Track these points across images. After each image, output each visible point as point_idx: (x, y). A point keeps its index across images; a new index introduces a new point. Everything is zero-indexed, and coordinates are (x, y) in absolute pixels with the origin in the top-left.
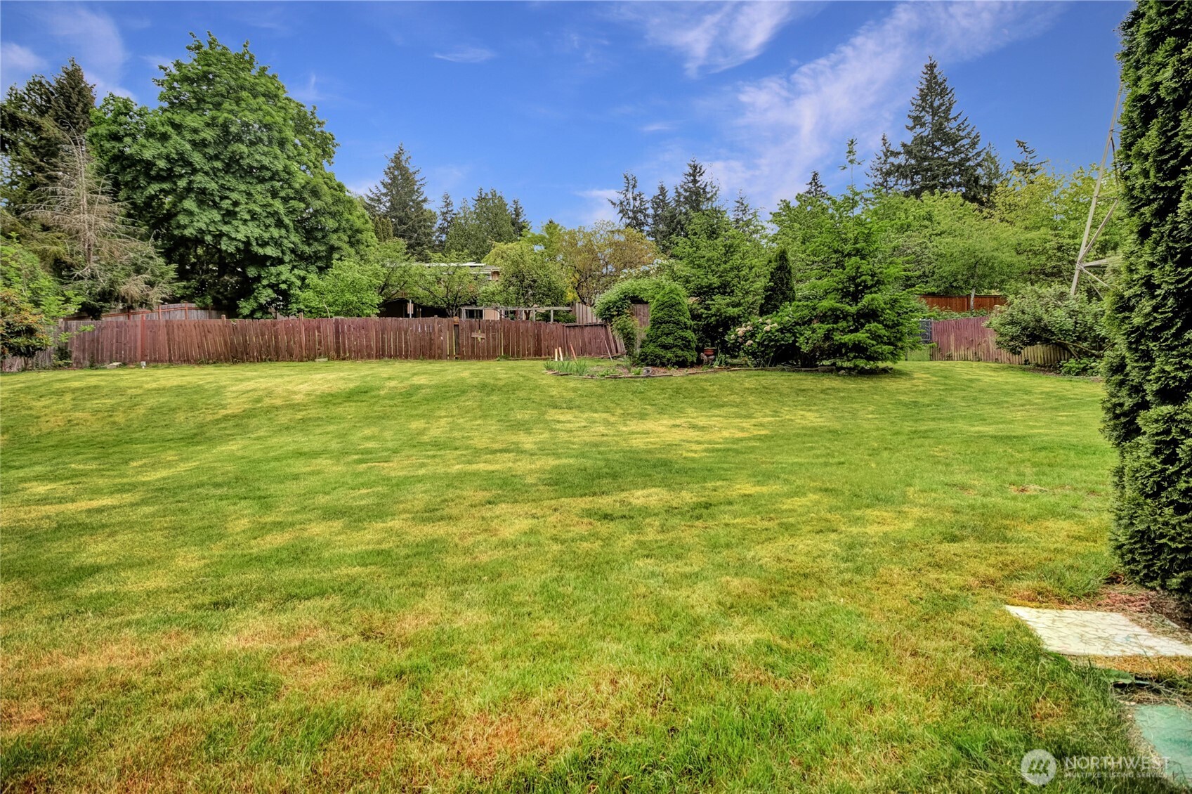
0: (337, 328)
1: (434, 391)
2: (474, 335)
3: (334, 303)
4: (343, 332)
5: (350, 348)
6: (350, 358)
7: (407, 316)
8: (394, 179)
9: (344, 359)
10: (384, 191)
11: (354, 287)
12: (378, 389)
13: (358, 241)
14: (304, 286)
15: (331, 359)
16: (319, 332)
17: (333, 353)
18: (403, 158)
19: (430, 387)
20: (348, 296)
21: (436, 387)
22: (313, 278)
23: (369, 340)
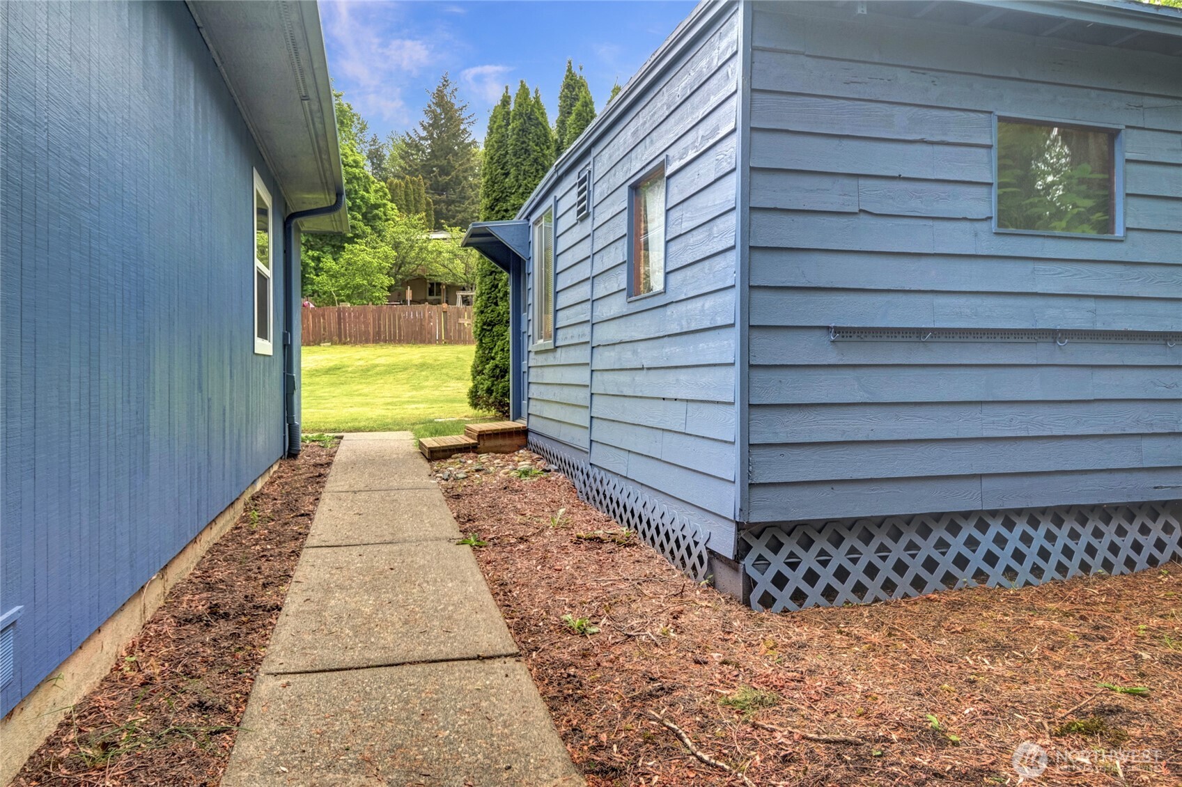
0: (339, 315)
1: (385, 368)
2: (461, 321)
3: (346, 285)
4: (344, 319)
5: (350, 333)
6: (350, 342)
7: (405, 302)
8: (436, 118)
9: (345, 344)
10: (424, 134)
11: (365, 270)
12: (348, 367)
13: (376, 217)
14: (318, 270)
15: (333, 343)
16: (324, 319)
17: (336, 338)
18: (447, 91)
19: (384, 365)
20: (358, 280)
21: (388, 365)
22: (328, 262)
23: (367, 325)
